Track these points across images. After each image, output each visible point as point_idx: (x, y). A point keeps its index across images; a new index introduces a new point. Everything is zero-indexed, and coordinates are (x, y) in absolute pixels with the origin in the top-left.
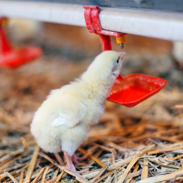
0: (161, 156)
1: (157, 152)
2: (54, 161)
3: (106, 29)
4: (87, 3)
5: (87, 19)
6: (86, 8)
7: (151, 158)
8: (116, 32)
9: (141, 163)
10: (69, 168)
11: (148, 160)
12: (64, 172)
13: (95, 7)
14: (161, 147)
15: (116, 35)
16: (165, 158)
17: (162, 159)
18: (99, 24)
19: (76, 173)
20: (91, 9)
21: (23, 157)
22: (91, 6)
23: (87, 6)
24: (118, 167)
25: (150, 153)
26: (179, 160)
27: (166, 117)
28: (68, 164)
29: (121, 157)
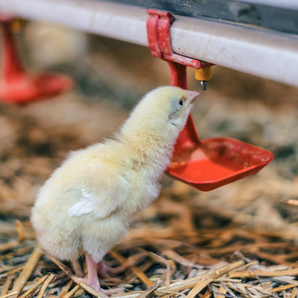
0: (251, 282)
1: (246, 274)
2: (66, 267)
3: (180, 52)
4: (153, 5)
5: (150, 32)
6: (151, 14)
7: (232, 282)
8: (195, 59)
9: (215, 289)
10: (89, 283)
11: (227, 286)
12: (80, 288)
13: (165, 13)
14: (255, 269)
15: (194, 64)
16: (258, 287)
17: (251, 287)
18: (169, 42)
19: (100, 293)
20: (160, 17)
21: (16, 256)
22: (160, 12)
23: (153, 11)
24: (175, 291)
25: (232, 275)
26: (281, 294)
27: (275, 221)
28: (89, 275)
29: (183, 276)
